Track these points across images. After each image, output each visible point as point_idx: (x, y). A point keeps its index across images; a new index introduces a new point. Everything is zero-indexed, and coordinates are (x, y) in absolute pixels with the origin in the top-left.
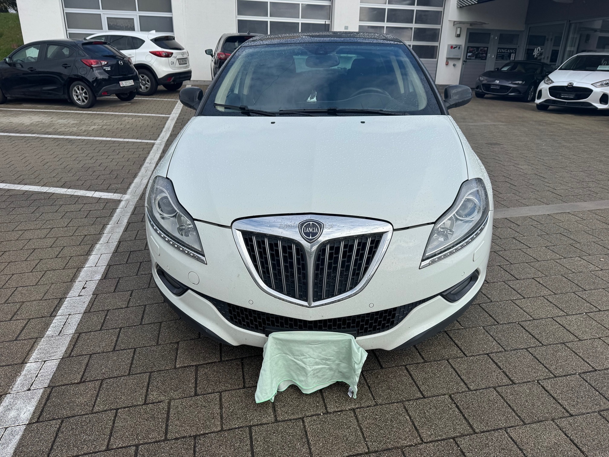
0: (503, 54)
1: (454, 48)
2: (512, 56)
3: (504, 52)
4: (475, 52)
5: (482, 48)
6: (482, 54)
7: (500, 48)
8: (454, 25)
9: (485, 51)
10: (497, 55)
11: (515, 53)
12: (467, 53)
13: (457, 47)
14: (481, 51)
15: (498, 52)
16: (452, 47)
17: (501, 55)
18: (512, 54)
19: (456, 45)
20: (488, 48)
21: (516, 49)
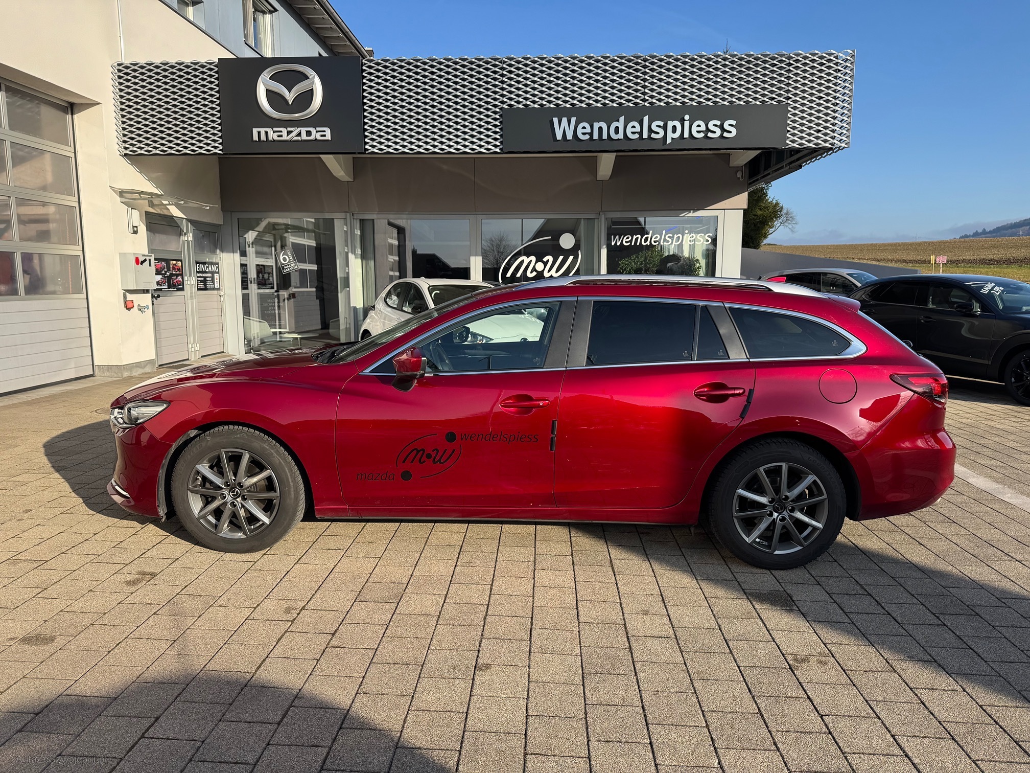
0: (204, 275)
1: (142, 263)
2: (216, 281)
3: (206, 272)
4: (166, 272)
5: (174, 262)
6: (177, 275)
7: (199, 263)
9: (179, 269)
10: (198, 277)
11: (218, 273)
12: (156, 275)
13: (145, 260)
14: (174, 268)
15: (197, 272)
16: (137, 261)
17: (203, 279)
19: (144, 256)
20: (181, 261)
21: (217, 264)
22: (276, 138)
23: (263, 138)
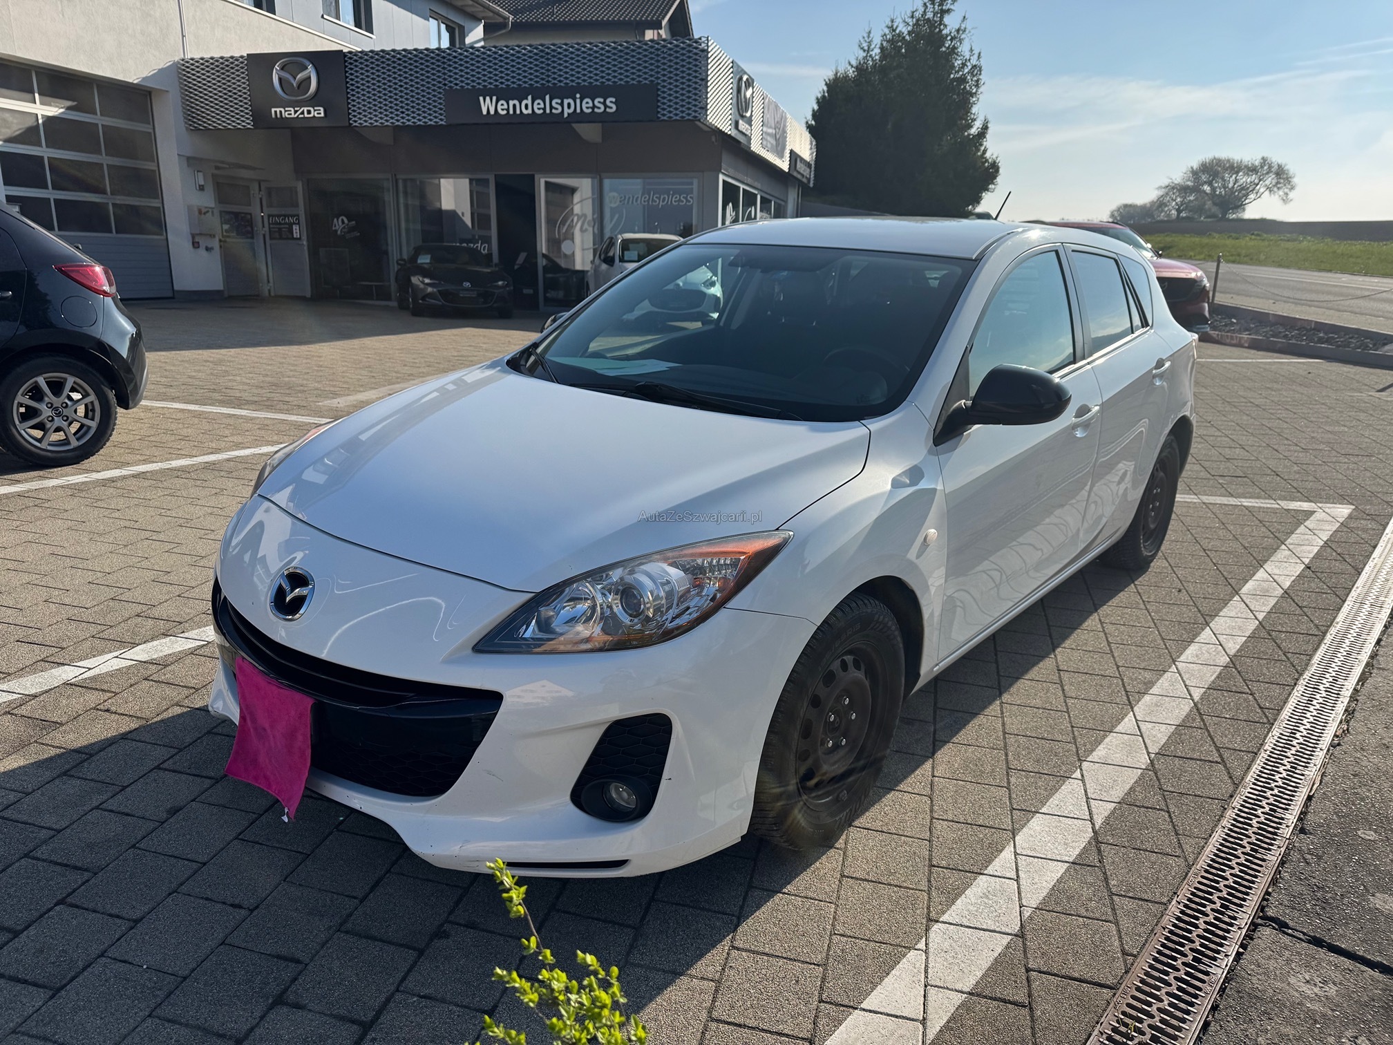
0: (278, 226)
1: (205, 214)
4: (234, 223)
5: (243, 215)
6: (245, 226)
7: (273, 216)
8: (188, 166)
9: (248, 221)
10: (270, 227)
12: (222, 224)
13: (208, 212)
14: (242, 220)
15: (269, 224)
16: (200, 212)
18: (294, 226)
19: (206, 208)
22: (287, 116)
23: (279, 116)
